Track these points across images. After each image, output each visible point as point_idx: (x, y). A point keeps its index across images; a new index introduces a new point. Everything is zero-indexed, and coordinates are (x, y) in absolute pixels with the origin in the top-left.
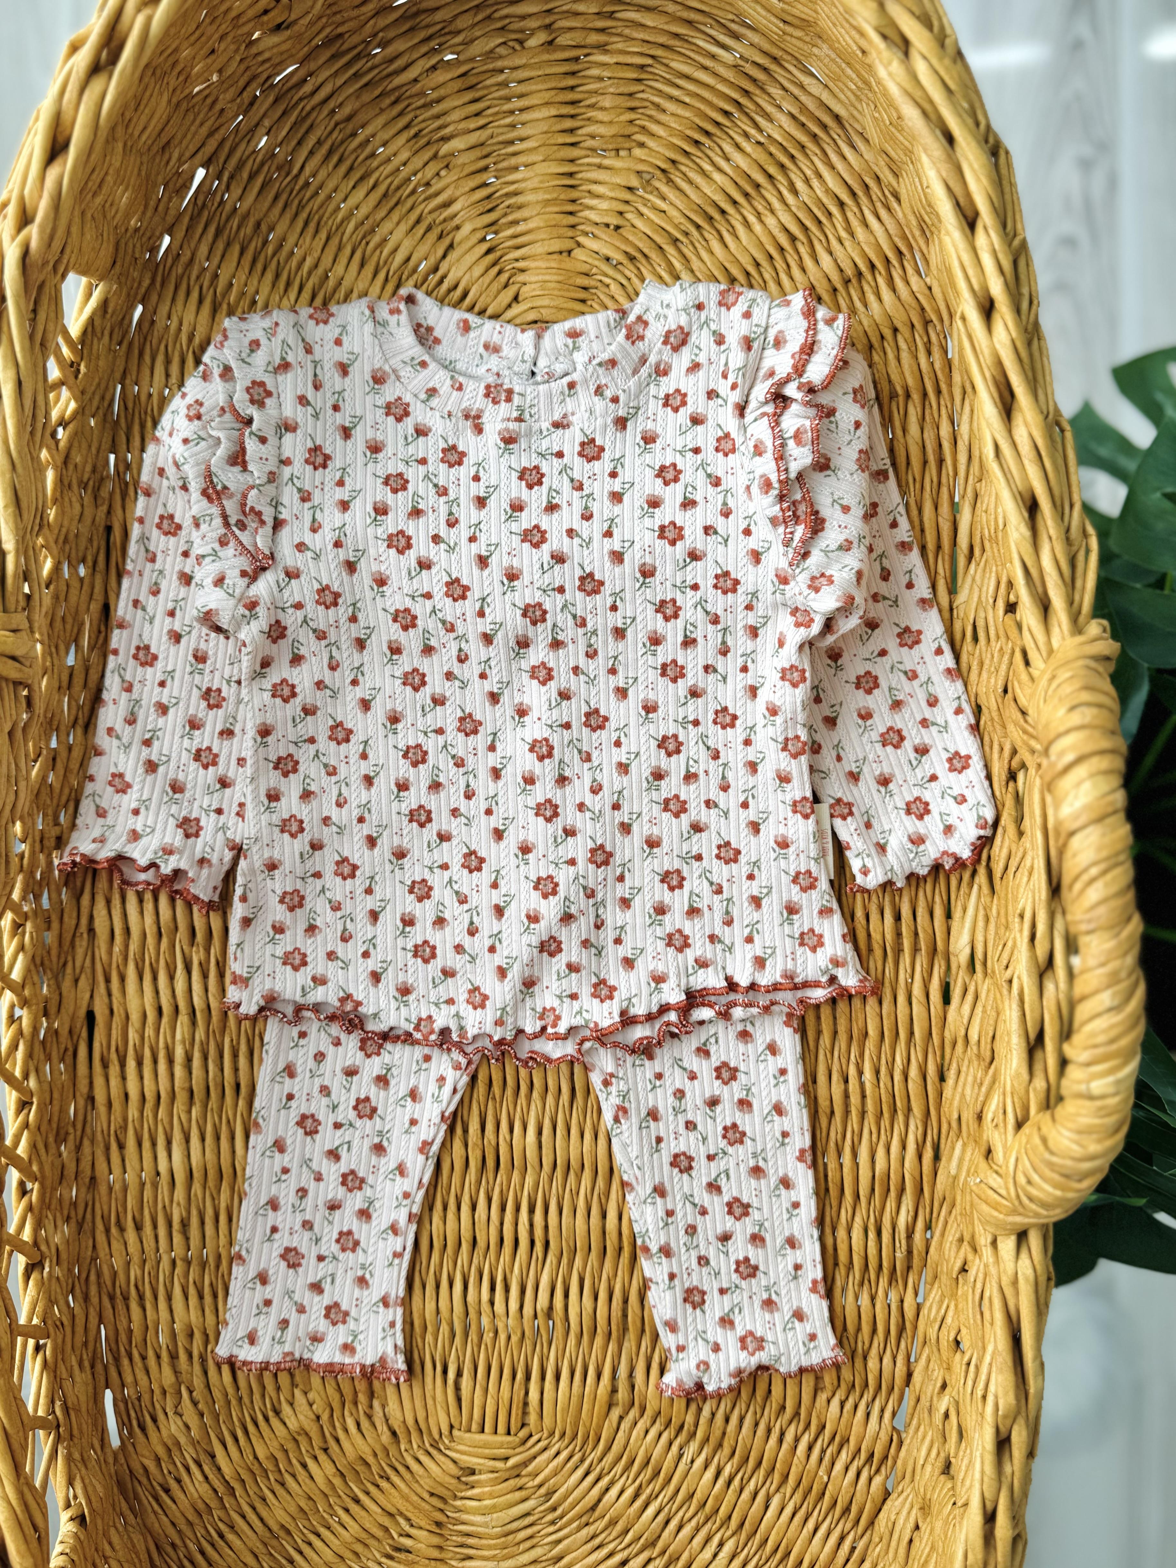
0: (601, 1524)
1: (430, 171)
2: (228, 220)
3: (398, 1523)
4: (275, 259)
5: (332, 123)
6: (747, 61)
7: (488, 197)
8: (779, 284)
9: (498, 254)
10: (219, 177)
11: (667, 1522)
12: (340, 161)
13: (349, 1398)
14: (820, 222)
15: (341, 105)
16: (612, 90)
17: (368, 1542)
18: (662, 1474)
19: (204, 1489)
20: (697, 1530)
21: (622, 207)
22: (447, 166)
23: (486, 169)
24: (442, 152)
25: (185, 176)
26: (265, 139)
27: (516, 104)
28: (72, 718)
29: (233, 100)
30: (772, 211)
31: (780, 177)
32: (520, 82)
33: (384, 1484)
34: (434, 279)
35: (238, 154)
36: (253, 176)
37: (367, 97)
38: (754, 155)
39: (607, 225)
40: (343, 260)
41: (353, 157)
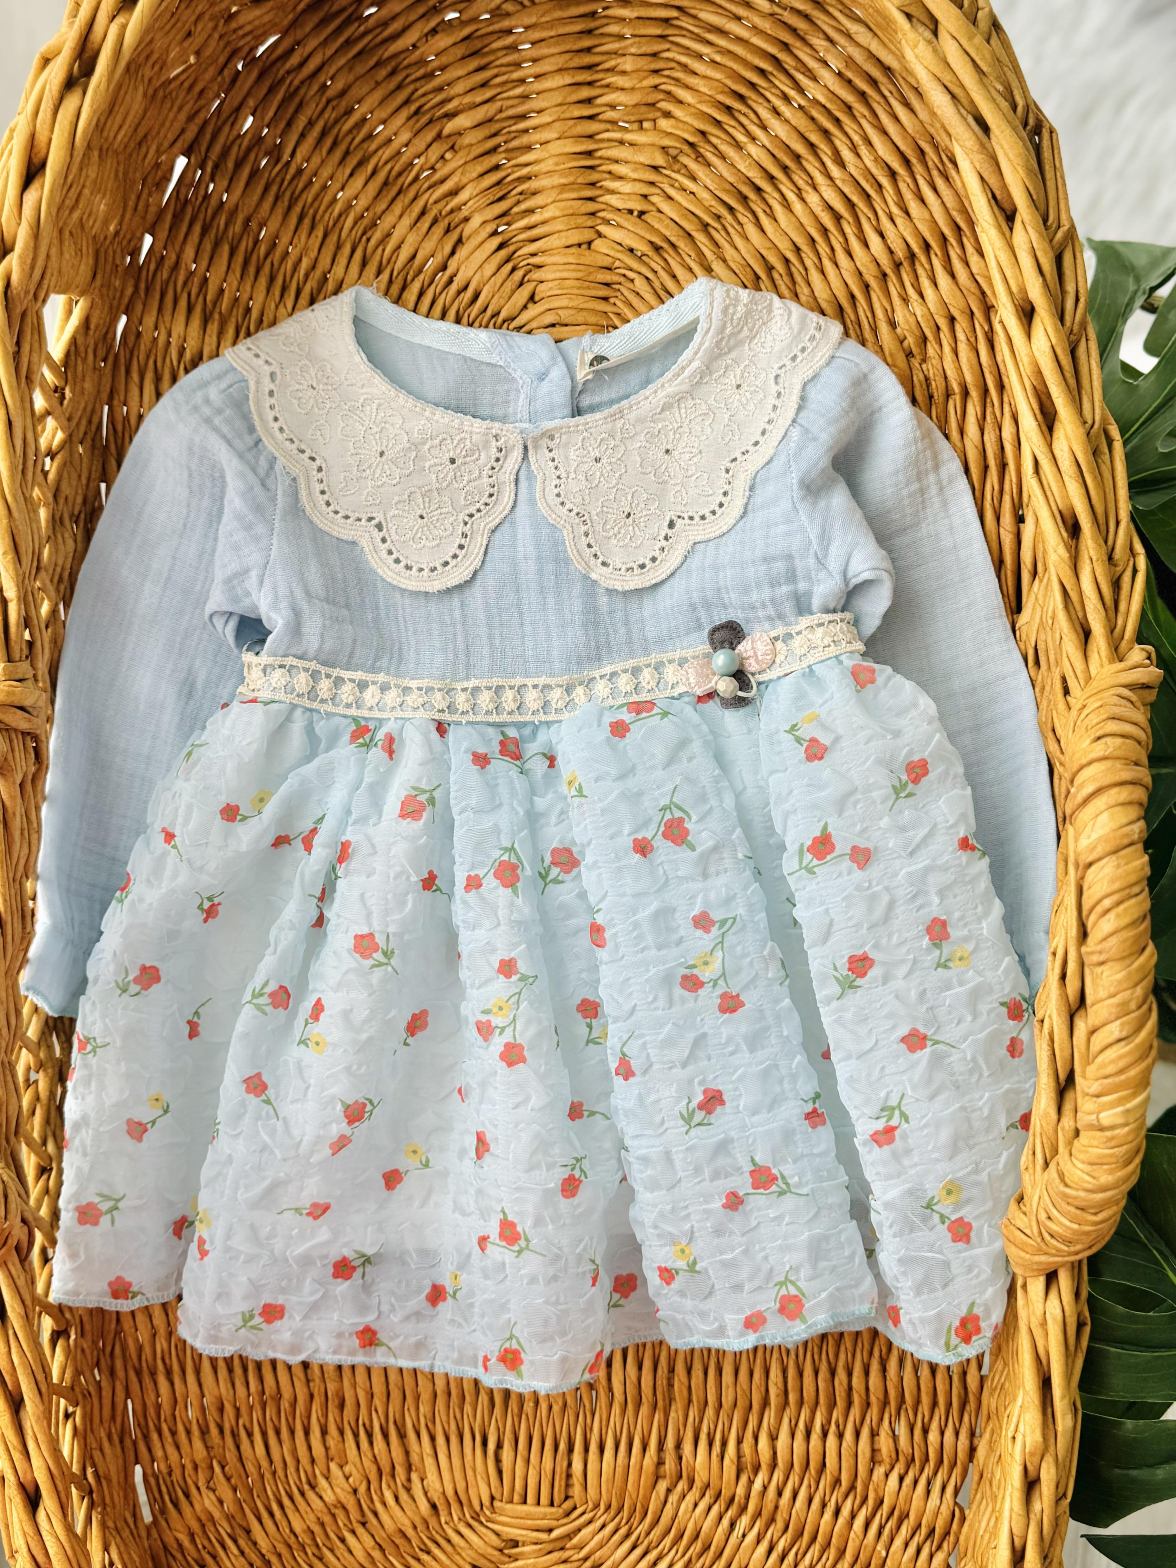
1: (433, 155)
2: (214, 216)
4: (268, 261)
5: (324, 100)
7: (499, 183)
8: (822, 272)
9: (512, 248)
10: (202, 166)
12: (335, 144)
13: (386, 1469)
14: (868, 196)
15: (332, 79)
16: (633, 50)
18: (713, 1548)
21: (646, 190)
22: (452, 148)
23: (494, 150)
24: (446, 132)
25: (164, 168)
26: (250, 119)
27: (528, 70)
29: (213, 79)
30: (815, 188)
31: (823, 146)
32: (534, 43)
34: (442, 278)
35: (221, 140)
36: (239, 165)
37: (360, 69)
38: (793, 122)
39: (631, 212)
40: (342, 260)
41: (349, 139)
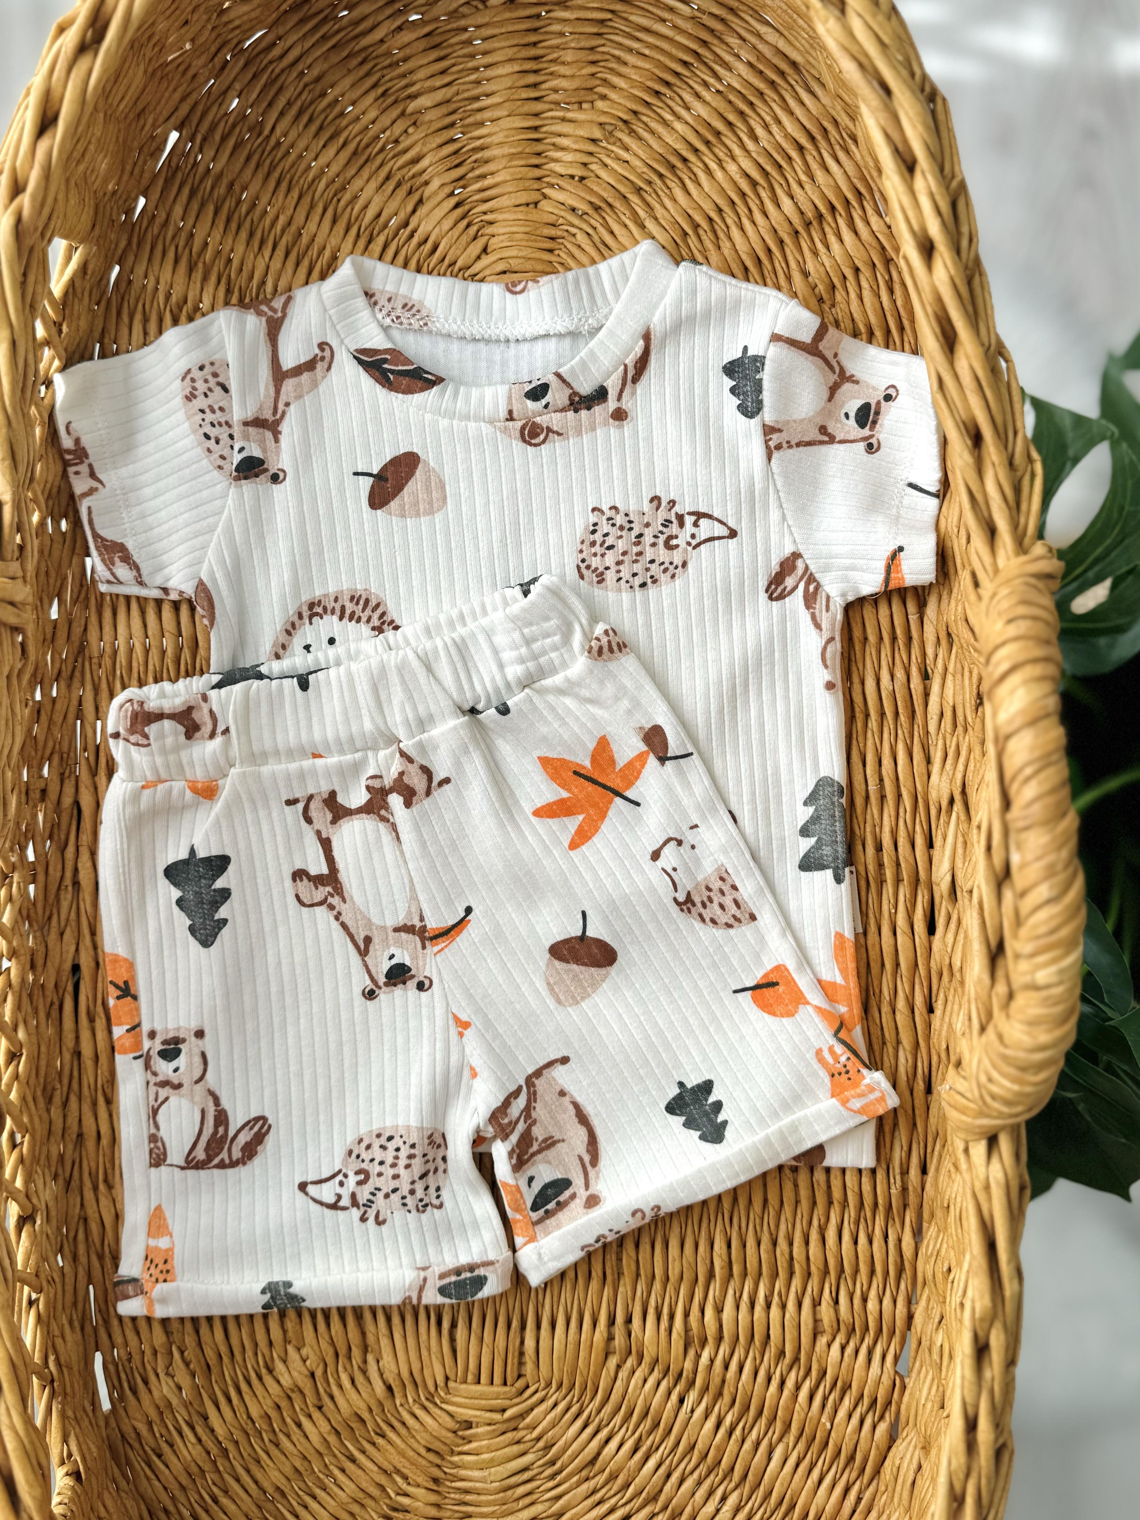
0: (602, 1478)
1: (398, 129)
2: (201, 181)
3: (395, 1482)
4: (249, 218)
5: (301, 85)
6: (704, 13)
7: (456, 152)
8: (742, 229)
9: (467, 207)
10: (192, 139)
11: (669, 1476)
12: (310, 120)
13: (342, 1351)
14: (780, 167)
15: (309, 67)
16: (573, 45)
17: (364, 1502)
18: (662, 1425)
19: (197, 1451)
20: (699, 1483)
21: (586, 159)
22: (414, 123)
24: (409, 110)
25: (158, 140)
26: (236, 101)
27: (480, 60)
28: (56, 671)
29: (205, 65)
30: (733, 158)
31: (739, 124)
32: (484, 39)
33: (380, 1441)
34: (405, 233)
35: (210, 117)
36: (224, 138)
37: (335, 58)
38: (714, 104)
39: (572, 177)
40: (315, 217)
41: (323, 117)
